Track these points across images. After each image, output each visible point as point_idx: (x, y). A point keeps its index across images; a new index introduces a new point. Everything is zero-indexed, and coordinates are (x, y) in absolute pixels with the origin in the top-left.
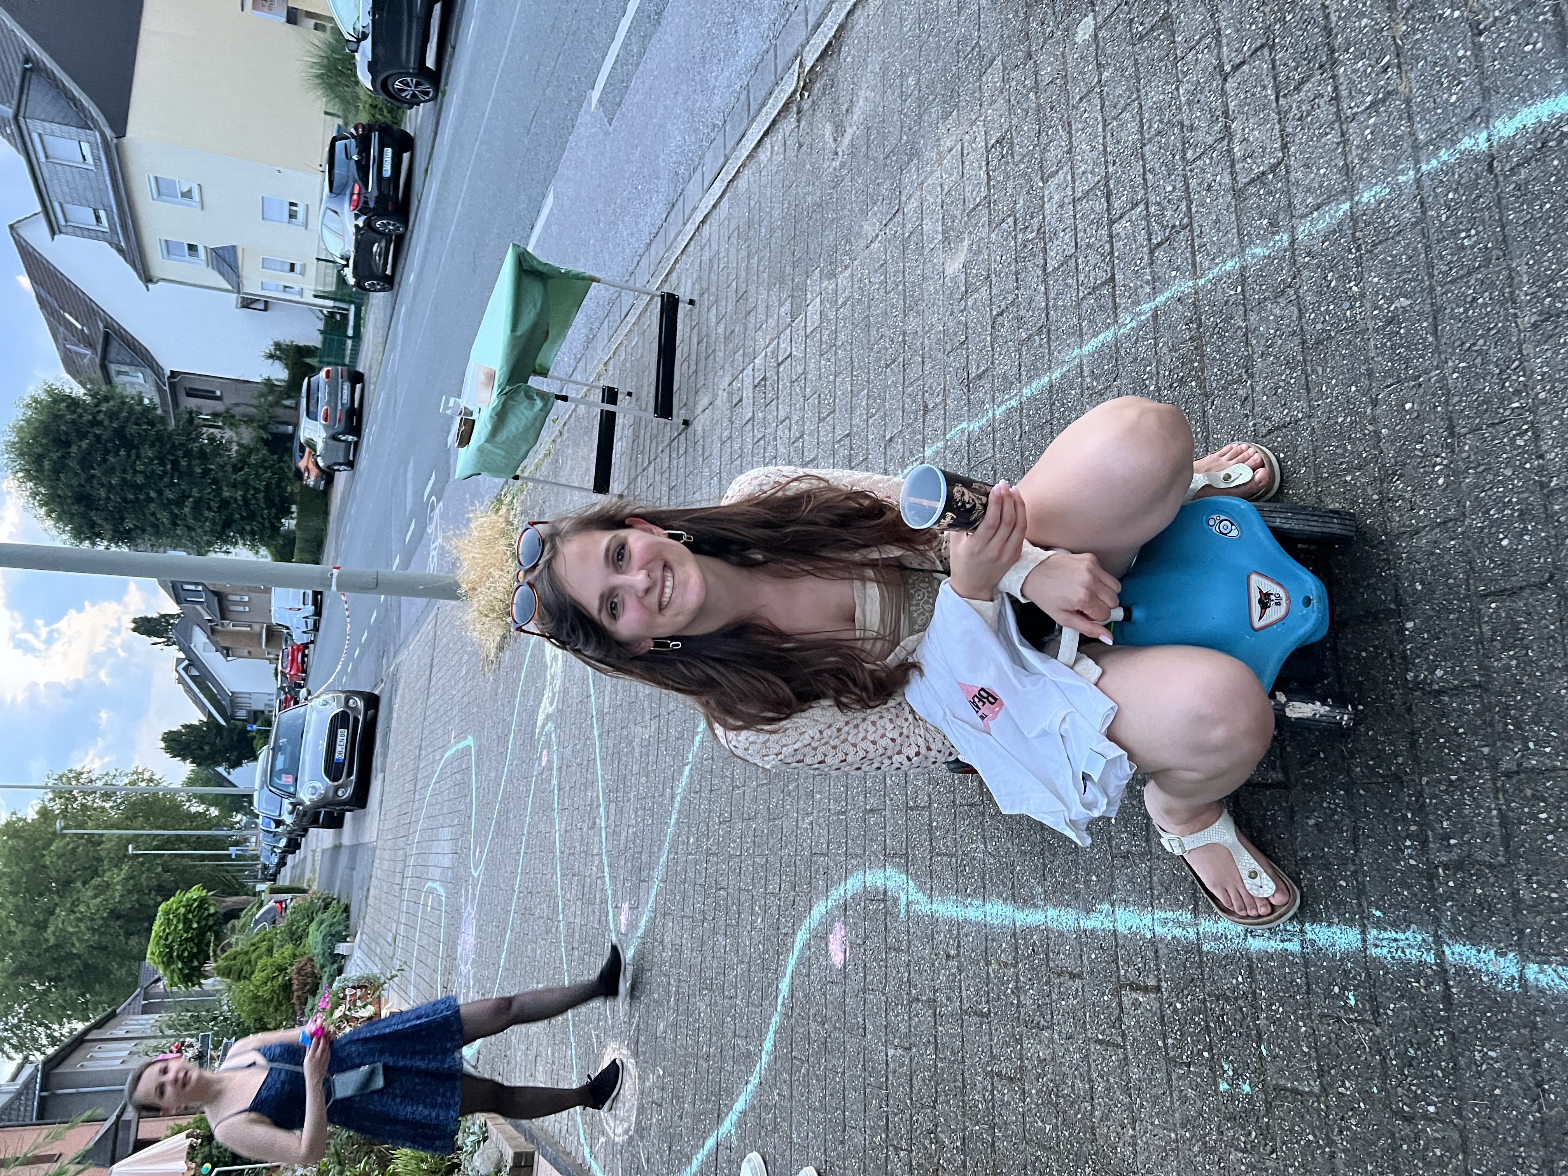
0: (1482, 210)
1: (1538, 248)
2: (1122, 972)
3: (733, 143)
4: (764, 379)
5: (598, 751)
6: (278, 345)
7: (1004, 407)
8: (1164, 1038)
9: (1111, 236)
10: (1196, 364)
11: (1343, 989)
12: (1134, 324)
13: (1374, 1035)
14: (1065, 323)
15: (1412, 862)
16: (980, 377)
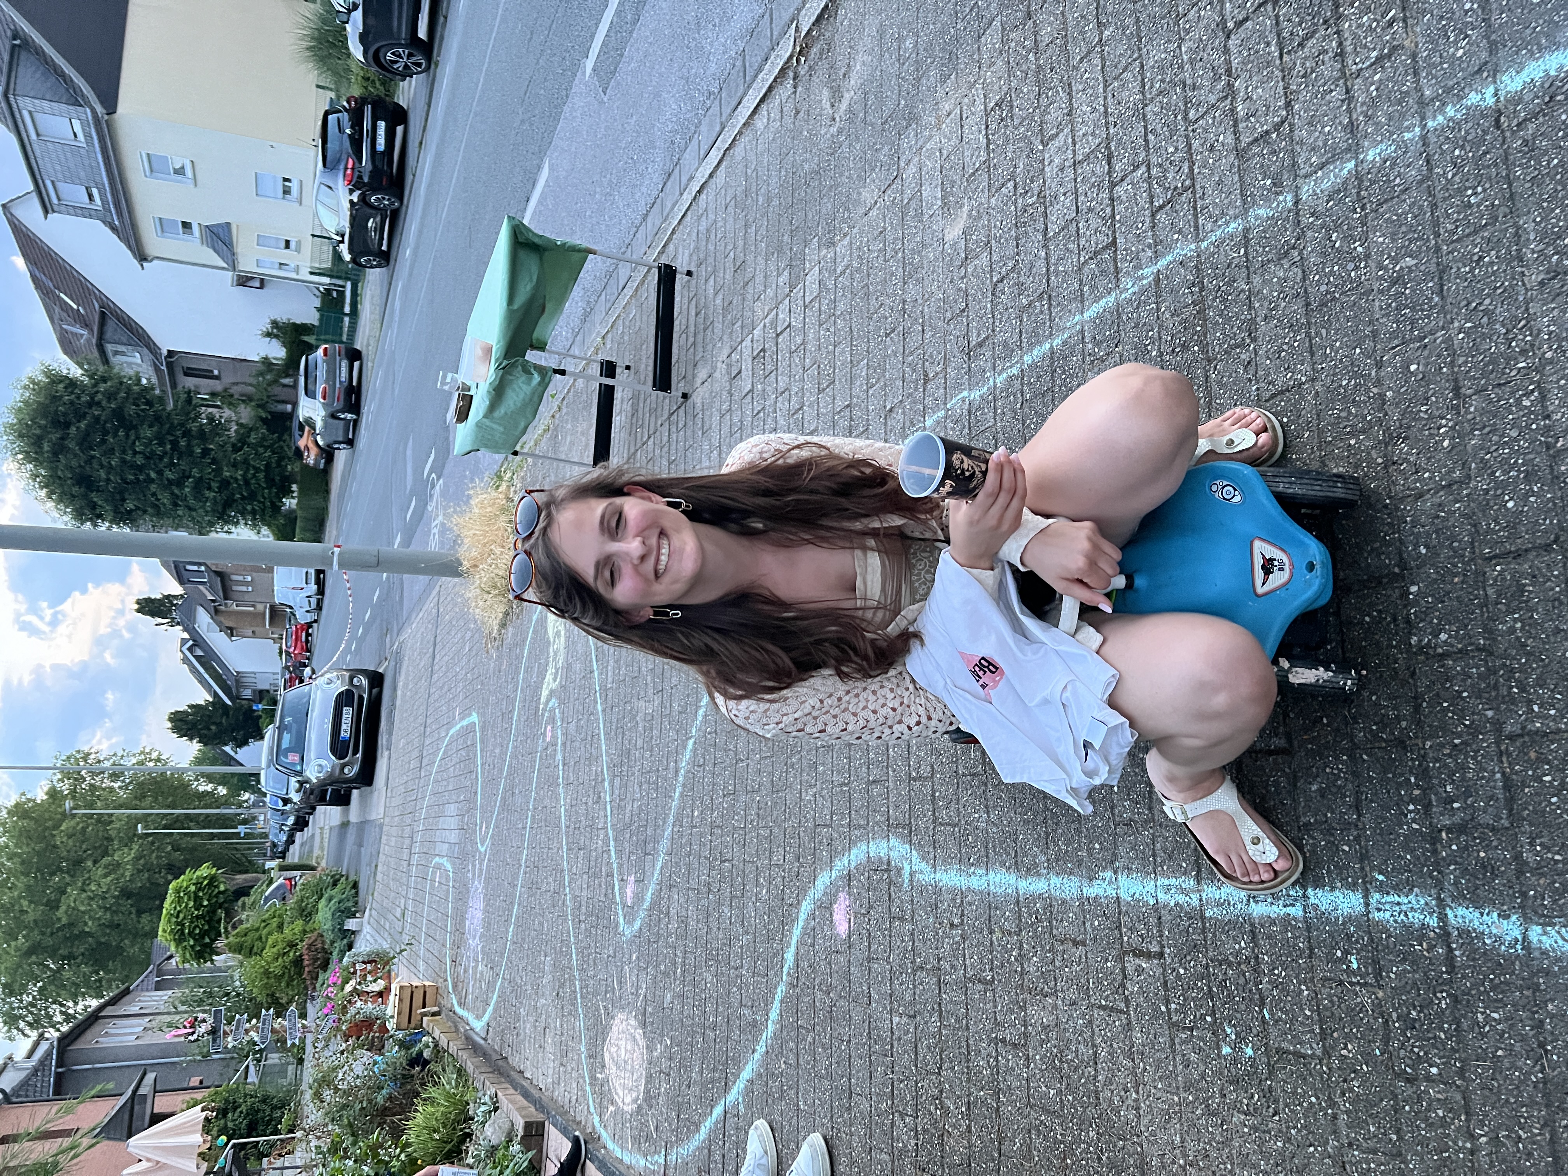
0: (1489, 166)
1: (1545, 204)
2: (1126, 939)
3: (729, 111)
4: (763, 350)
5: (601, 726)
6: (275, 323)
7: (1005, 375)
8: (1167, 1003)
9: (1112, 199)
10: (1198, 329)
11: (1346, 952)
12: (1136, 289)
13: (1377, 998)
14: (1067, 288)
15: (1415, 826)
16: (980, 345)
